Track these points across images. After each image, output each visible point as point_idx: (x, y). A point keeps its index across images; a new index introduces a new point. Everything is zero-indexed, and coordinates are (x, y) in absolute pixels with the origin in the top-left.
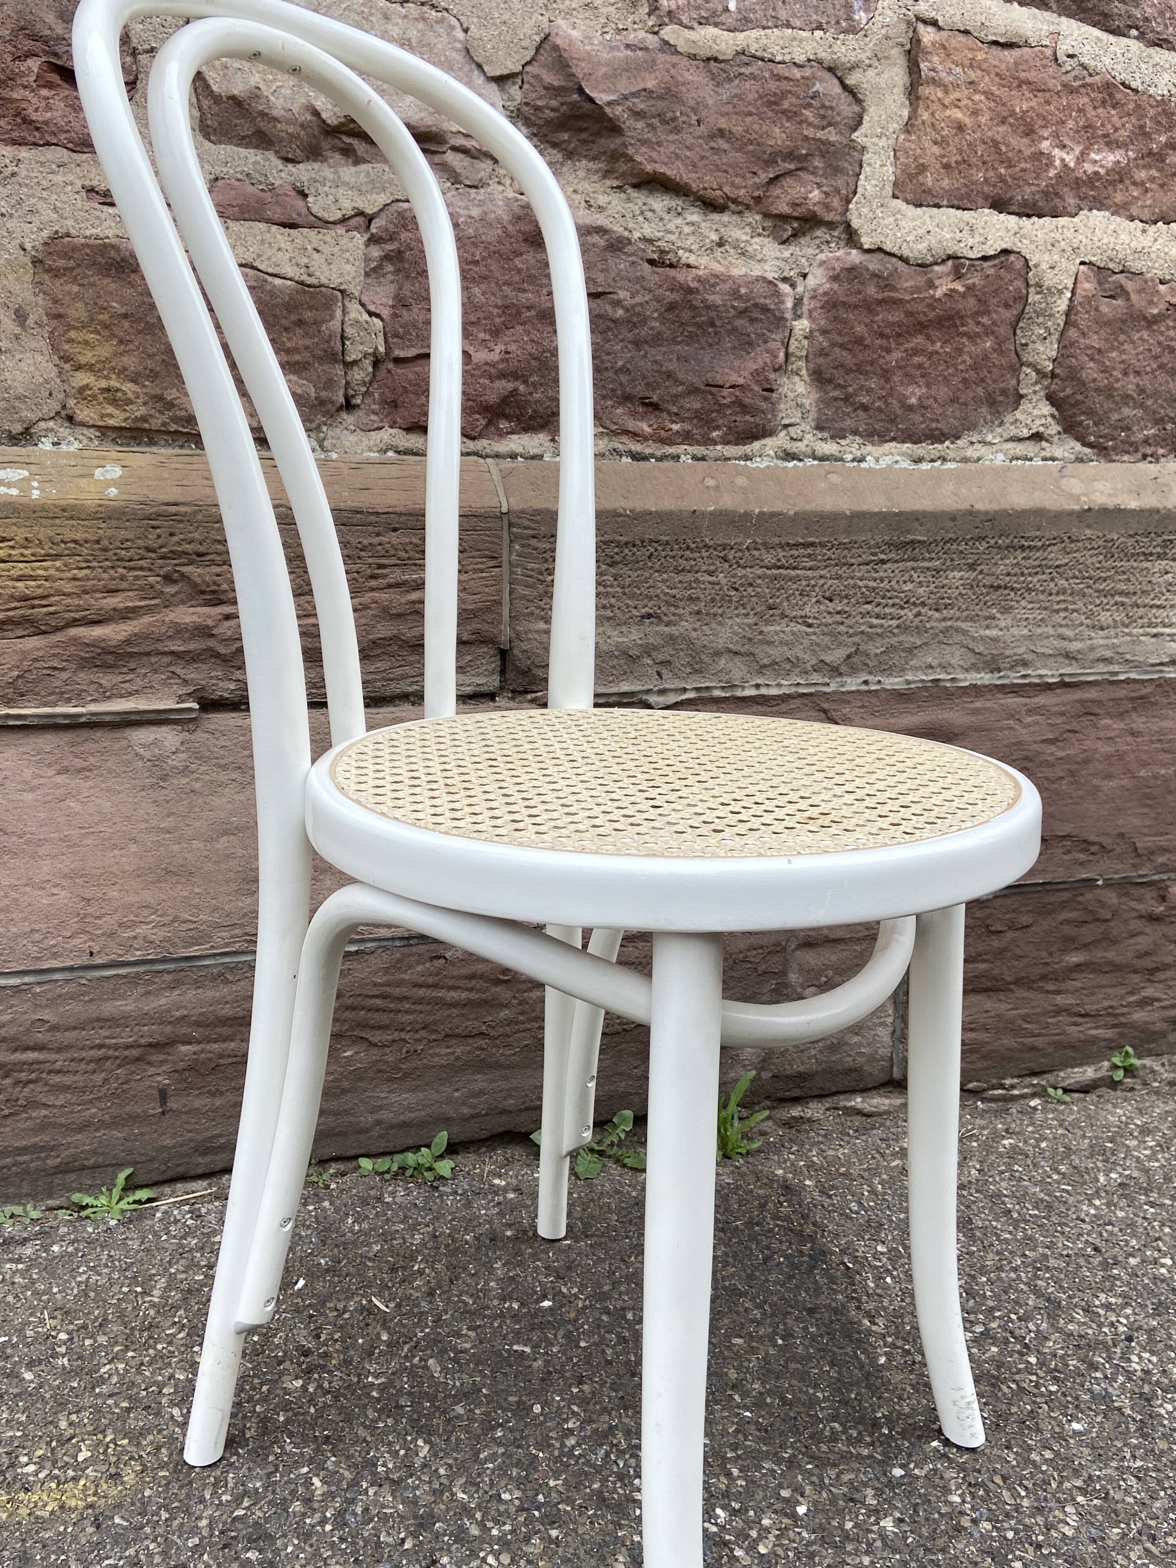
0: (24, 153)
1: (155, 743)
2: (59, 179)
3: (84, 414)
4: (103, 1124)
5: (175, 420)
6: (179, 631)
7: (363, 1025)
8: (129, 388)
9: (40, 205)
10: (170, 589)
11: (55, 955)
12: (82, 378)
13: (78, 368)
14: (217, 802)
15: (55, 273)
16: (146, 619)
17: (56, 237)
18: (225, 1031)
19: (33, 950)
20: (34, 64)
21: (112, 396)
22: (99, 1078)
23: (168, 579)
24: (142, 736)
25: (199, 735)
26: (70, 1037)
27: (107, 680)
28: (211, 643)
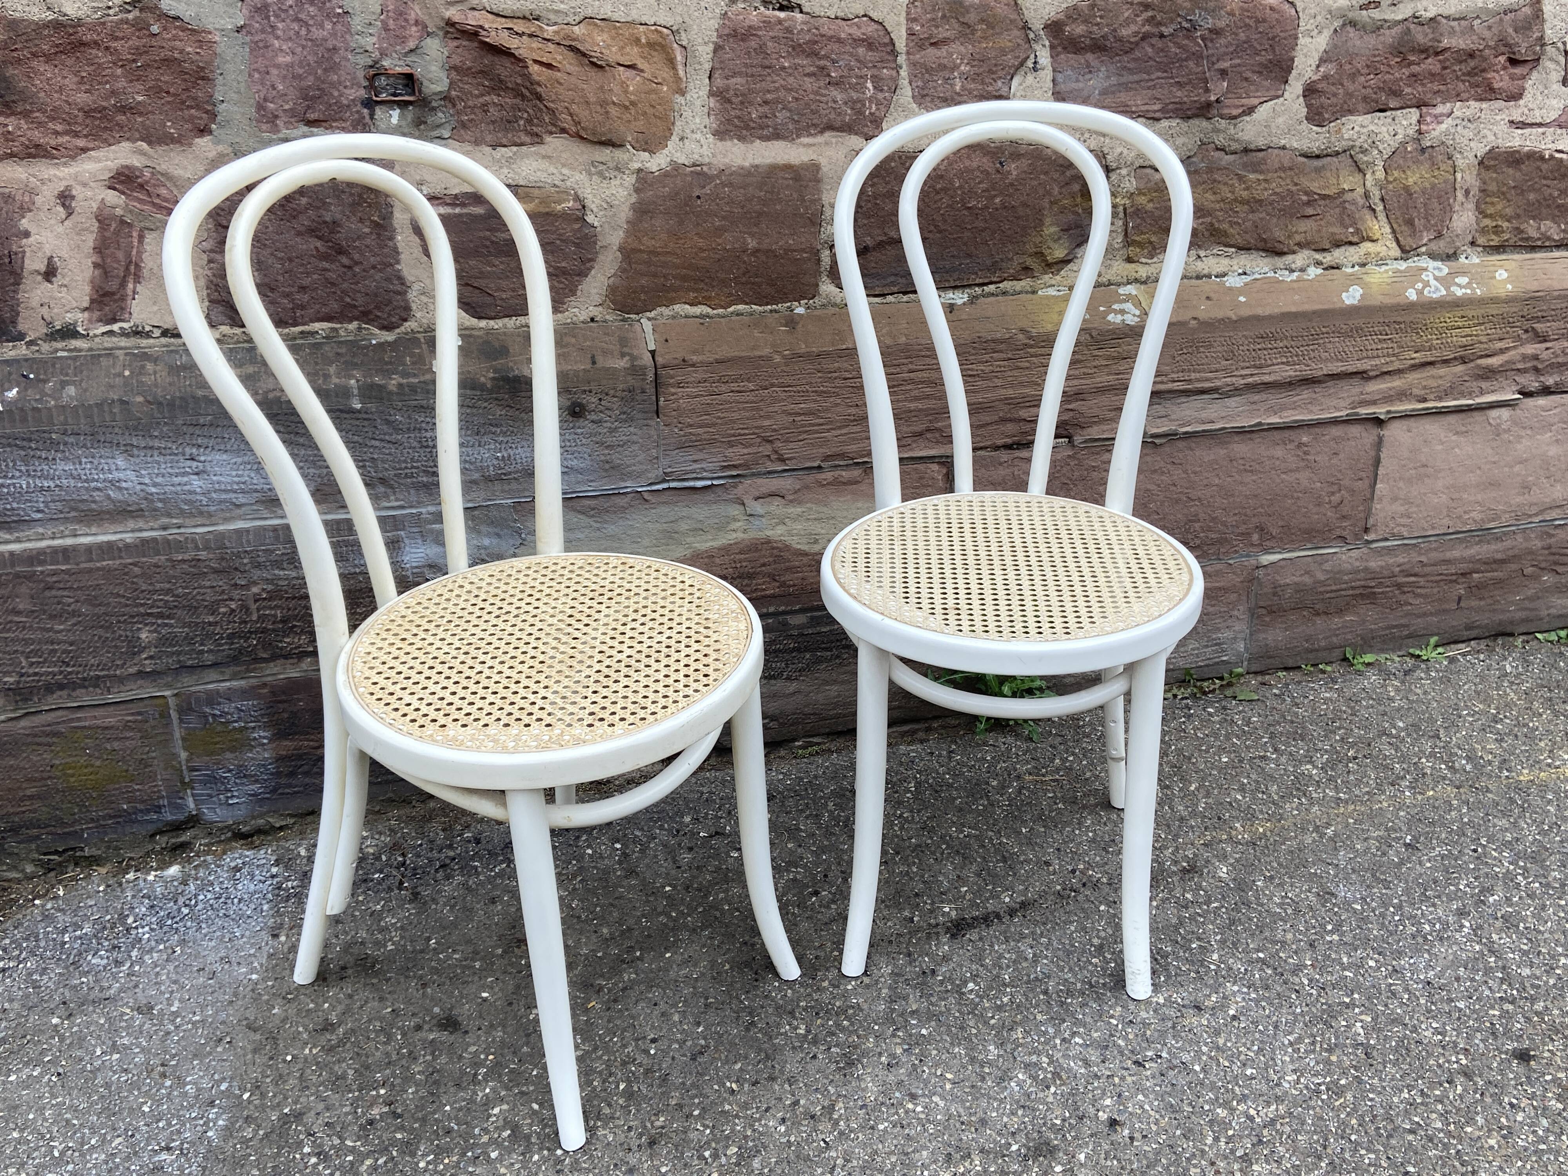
0: (1484, 105)
1: (1499, 417)
2: (1498, 118)
3: (1481, 241)
4: (1431, 614)
5: (1521, 239)
6: (1524, 358)
7: (1556, 563)
8: (1505, 225)
9: (1488, 133)
10: (1524, 336)
11: (1433, 528)
12: (1487, 222)
13: (1486, 216)
14: (1519, 446)
15: (1487, 168)
16: (1513, 353)
17: (1493, 148)
18: (1494, 566)
19: (1426, 525)
20: (1502, 59)
21: (1497, 230)
22: (1435, 590)
23: (1526, 331)
24: (1494, 413)
25: (1518, 412)
26: (1428, 570)
27: (1484, 385)
28: (1535, 363)
